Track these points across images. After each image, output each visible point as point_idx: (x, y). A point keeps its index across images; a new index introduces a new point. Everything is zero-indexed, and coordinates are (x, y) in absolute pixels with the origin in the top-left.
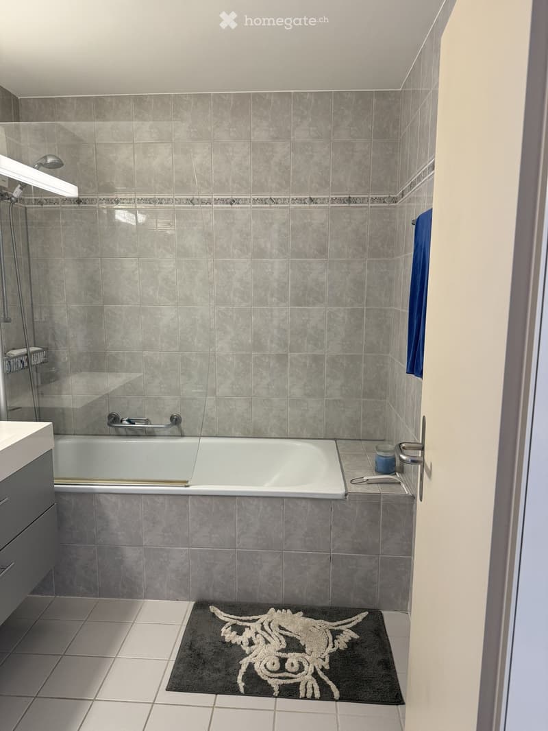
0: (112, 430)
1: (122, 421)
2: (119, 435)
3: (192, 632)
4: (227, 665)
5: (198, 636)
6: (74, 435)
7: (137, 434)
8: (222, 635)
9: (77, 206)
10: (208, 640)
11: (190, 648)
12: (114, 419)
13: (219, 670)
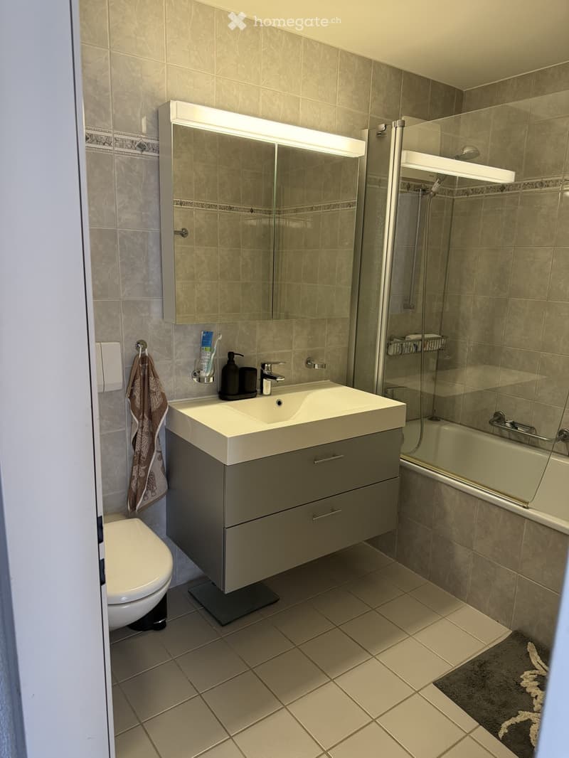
0: (496, 430)
1: (505, 422)
2: (502, 437)
3: (493, 654)
4: (504, 705)
5: (497, 662)
6: (460, 424)
7: (519, 441)
8: (521, 677)
9: (500, 193)
10: (504, 672)
11: (480, 666)
12: (499, 418)
13: (492, 702)
